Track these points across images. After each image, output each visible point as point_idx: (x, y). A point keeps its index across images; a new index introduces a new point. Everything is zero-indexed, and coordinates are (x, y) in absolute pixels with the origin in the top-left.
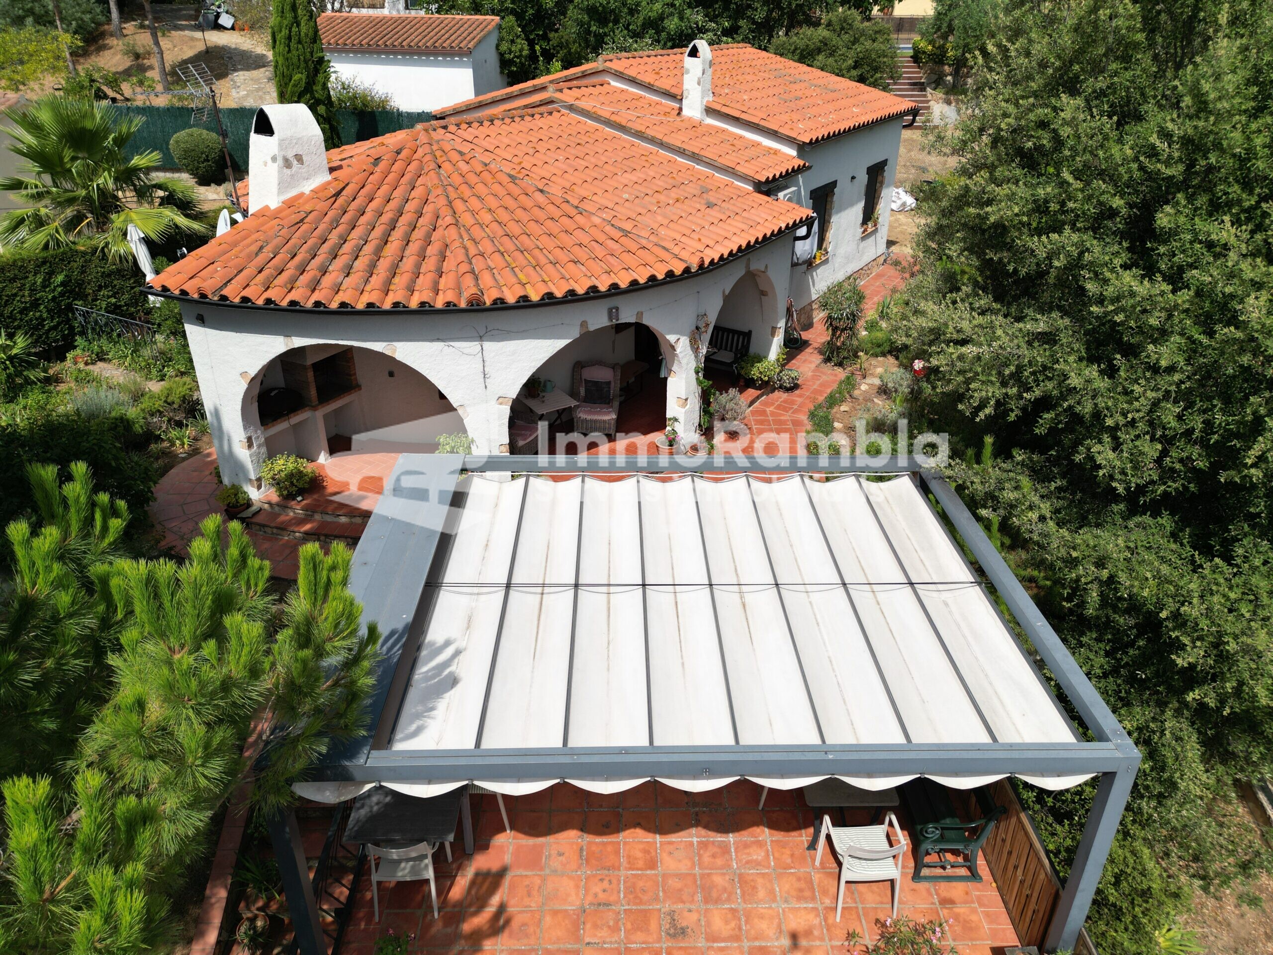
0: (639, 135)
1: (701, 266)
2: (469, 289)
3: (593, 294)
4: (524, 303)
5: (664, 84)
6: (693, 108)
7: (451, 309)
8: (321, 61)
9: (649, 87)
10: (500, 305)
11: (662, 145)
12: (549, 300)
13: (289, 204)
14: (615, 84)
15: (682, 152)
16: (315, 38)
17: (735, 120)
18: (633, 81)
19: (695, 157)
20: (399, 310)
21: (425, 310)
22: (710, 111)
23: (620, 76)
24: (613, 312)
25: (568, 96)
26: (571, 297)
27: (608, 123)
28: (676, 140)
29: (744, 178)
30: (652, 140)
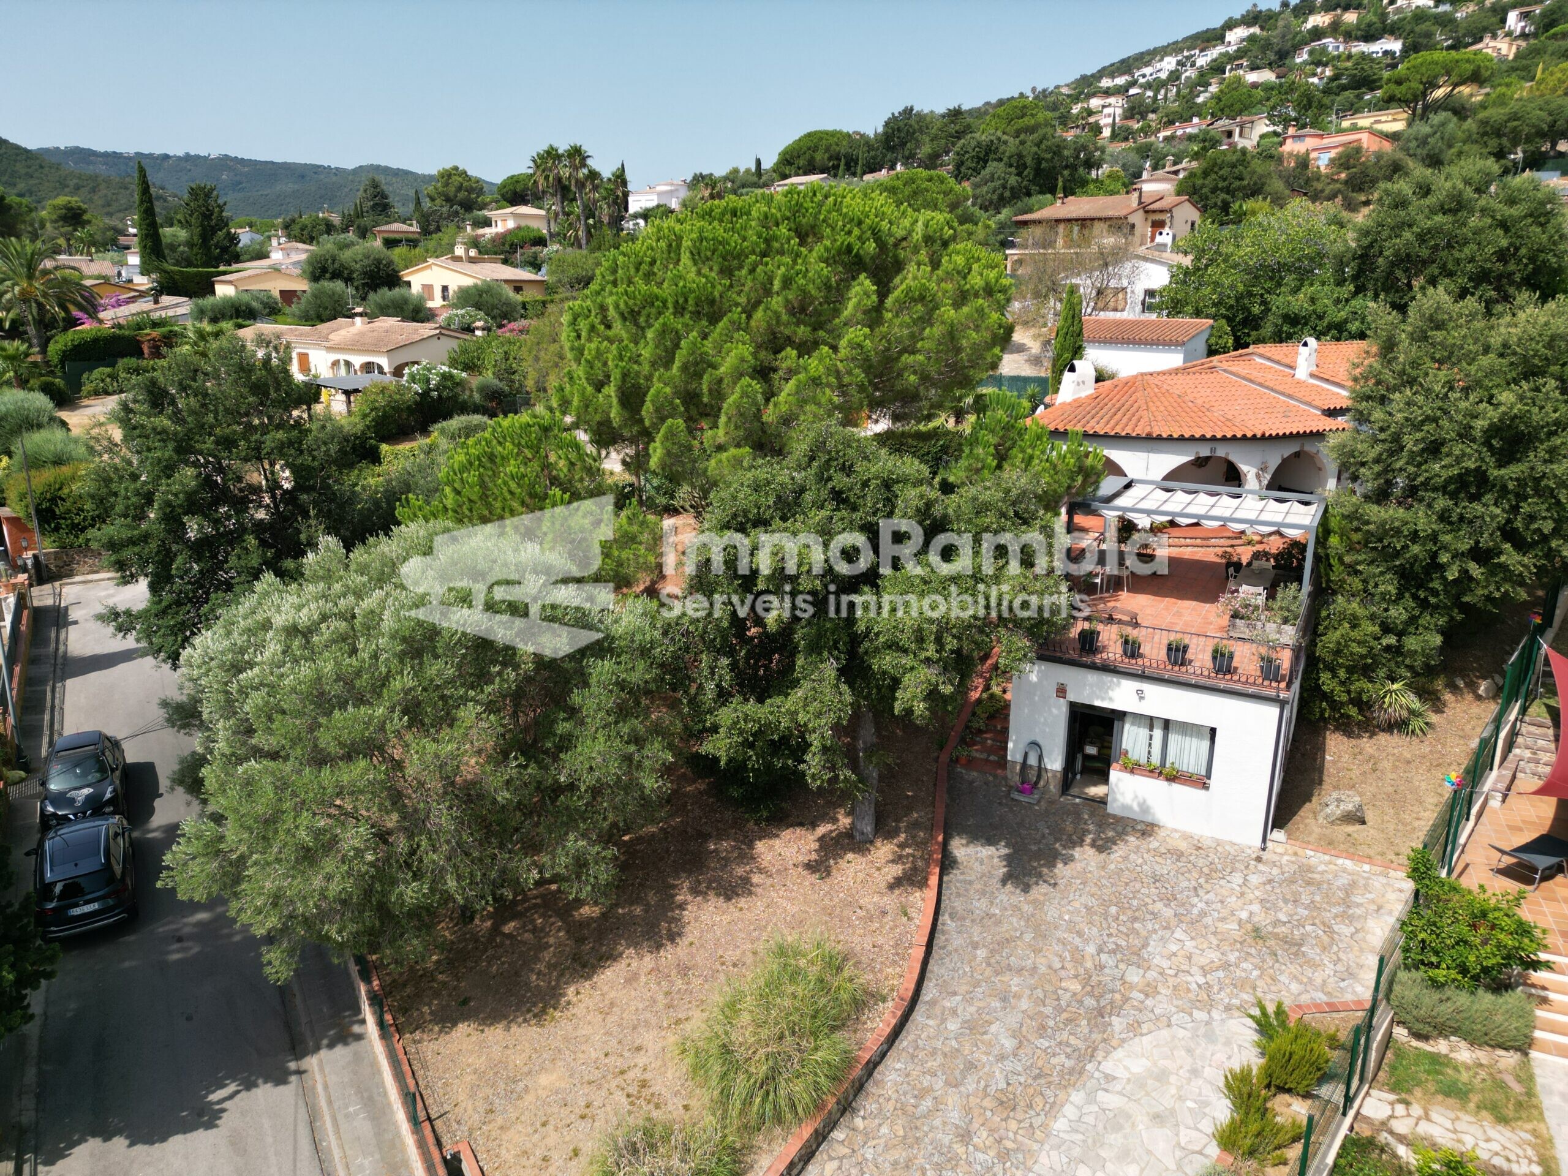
0: (1261, 385)
1: (1263, 435)
2: (1148, 429)
3: (1203, 438)
4: (1170, 438)
5: (1287, 361)
6: (1302, 372)
7: (1138, 438)
8: (1080, 347)
9: (1278, 362)
10: (1159, 438)
11: (1272, 390)
12: (1182, 438)
13: (1075, 400)
14: (1259, 360)
15: (1283, 394)
16: (1080, 334)
17: (1327, 381)
18: (1269, 359)
19: (1290, 396)
20: (1117, 437)
21: (1128, 437)
22: (1312, 375)
23: (1261, 356)
24: (1213, 450)
25: (1225, 365)
26: (1192, 439)
27: (1244, 378)
28: (1280, 388)
29: (1316, 408)
30: (1267, 388)
